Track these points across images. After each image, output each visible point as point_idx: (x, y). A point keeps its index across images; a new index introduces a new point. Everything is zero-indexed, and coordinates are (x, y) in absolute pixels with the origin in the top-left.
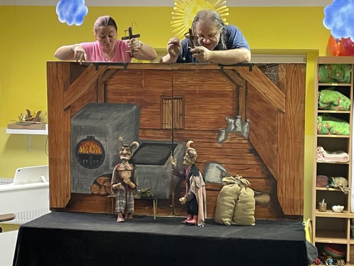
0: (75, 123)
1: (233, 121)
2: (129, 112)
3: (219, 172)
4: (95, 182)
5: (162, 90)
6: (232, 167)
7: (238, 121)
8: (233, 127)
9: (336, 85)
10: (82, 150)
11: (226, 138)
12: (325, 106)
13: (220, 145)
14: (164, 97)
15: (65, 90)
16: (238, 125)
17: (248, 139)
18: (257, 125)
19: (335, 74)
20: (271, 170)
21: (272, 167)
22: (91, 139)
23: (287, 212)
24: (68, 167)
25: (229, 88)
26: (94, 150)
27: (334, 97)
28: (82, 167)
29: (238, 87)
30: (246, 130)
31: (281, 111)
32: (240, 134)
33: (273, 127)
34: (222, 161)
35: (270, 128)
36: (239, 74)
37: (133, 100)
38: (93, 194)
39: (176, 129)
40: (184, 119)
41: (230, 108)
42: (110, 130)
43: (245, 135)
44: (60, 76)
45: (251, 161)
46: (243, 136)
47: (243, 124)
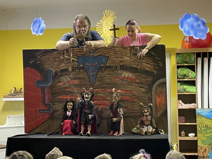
9: (187, 64)
12: (181, 77)
19: (186, 59)
27: (186, 72)
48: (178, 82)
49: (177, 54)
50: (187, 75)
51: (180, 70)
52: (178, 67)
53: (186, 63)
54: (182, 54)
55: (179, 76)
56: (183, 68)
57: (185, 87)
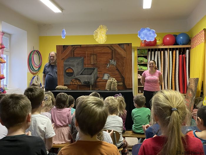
0: (65, 63)
1: (111, 61)
2: (81, 59)
3: (108, 76)
4: (71, 81)
5: (90, 53)
6: (111, 74)
7: (113, 61)
8: (111, 63)
10: (67, 71)
11: (109, 66)
13: (107, 68)
14: (91, 55)
15: (62, 53)
16: (113, 62)
17: (116, 66)
18: (118, 62)
19: (143, 52)
20: (123, 75)
21: (123, 74)
22: (70, 68)
23: (127, 88)
24: (63, 77)
25: (110, 51)
26: (71, 71)
27: (142, 59)
28: (67, 76)
29: (112, 51)
30: (115, 63)
31: (125, 58)
32: (113, 65)
33: (123, 62)
34: (109, 73)
35: (122, 63)
36: (112, 47)
37: (81, 56)
38: (70, 85)
39: (95, 64)
40: (97, 61)
41: (110, 57)
42: (75, 65)
43: (115, 65)
44: (60, 50)
45: (117, 72)
46: (114, 65)
47: (114, 62)
48: (138, 64)
49: (138, 49)
50: (143, 61)
51: (139, 58)
52: (138, 57)
53: (143, 54)
54: (140, 49)
55: (139, 61)
56: (141, 57)
57: (142, 67)
